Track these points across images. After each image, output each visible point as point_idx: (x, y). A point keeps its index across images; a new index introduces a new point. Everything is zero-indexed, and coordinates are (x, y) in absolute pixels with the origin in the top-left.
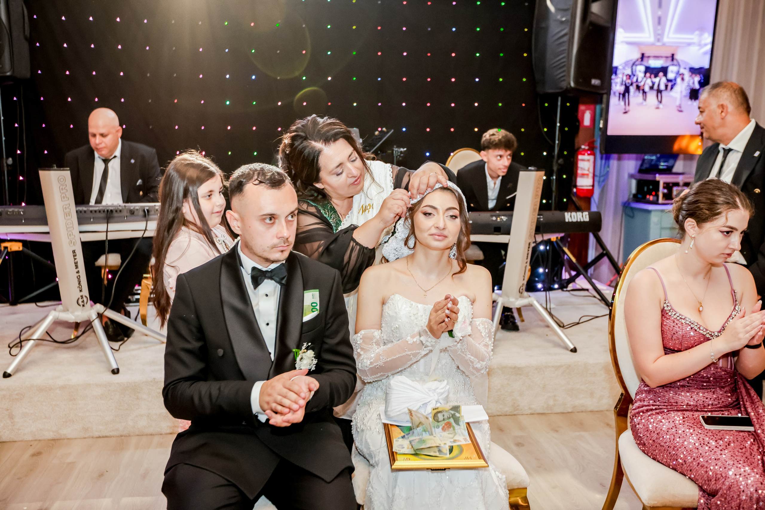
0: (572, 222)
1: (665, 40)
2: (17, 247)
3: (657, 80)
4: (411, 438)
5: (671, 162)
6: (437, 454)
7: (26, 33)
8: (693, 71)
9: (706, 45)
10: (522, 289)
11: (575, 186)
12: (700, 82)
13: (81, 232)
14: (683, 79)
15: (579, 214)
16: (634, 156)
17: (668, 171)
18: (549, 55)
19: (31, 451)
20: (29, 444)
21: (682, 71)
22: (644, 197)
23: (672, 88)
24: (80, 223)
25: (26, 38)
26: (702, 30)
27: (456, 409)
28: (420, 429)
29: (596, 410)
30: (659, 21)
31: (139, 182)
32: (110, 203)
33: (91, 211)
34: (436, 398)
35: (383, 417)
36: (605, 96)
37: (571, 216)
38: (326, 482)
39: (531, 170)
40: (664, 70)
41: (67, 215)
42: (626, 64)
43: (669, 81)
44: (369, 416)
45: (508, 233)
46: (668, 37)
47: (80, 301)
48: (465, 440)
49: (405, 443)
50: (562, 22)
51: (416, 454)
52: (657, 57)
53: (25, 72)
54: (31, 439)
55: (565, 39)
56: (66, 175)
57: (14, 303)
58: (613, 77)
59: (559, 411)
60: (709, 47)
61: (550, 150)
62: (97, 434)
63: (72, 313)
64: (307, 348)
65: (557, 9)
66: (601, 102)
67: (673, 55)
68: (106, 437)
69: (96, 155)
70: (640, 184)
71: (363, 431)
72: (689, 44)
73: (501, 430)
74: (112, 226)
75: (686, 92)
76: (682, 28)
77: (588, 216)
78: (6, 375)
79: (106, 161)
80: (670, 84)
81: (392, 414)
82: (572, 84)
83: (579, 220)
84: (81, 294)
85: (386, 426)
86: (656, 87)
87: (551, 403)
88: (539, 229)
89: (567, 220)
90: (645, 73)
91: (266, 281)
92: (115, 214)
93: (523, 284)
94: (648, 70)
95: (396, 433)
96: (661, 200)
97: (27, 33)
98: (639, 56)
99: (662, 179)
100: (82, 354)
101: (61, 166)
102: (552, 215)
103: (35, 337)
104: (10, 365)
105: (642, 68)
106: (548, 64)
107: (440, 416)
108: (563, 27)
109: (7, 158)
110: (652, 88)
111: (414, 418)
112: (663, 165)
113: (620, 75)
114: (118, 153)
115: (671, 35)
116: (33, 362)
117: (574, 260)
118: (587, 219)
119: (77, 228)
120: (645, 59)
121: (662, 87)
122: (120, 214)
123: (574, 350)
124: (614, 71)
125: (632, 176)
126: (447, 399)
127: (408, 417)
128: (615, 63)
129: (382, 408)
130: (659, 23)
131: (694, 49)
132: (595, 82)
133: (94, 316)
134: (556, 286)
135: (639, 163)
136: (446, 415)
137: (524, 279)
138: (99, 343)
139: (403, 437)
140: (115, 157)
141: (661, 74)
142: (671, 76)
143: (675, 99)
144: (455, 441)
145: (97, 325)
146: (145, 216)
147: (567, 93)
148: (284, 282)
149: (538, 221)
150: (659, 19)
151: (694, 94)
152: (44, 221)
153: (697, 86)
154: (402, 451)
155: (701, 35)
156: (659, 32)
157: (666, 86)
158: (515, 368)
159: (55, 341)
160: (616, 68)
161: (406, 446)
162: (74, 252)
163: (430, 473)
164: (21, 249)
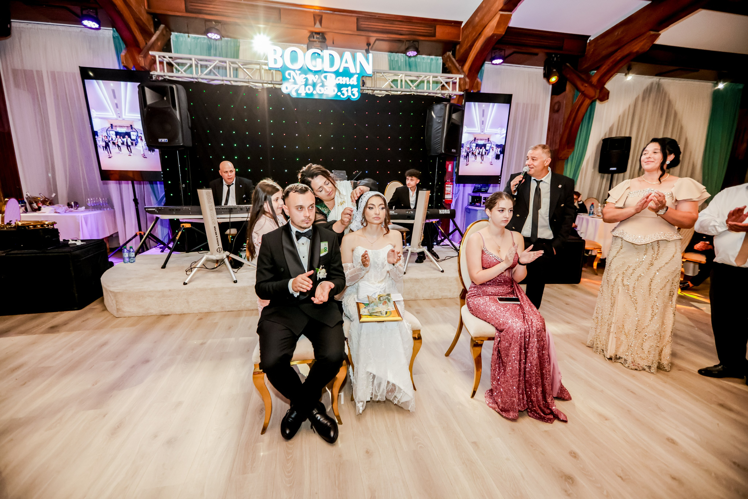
0: (442, 214)
1: (485, 131)
2: (188, 226)
3: (481, 150)
4: (369, 308)
5: (487, 188)
6: (380, 315)
8: (498, 146)
9: (503, 134)
10: (420, 245)
11: (444, 199)
12: (500, 151)
13: (218, 218)
14: (493, 150)
15: (446, 210)
16: (470, 185)
17: (486, 192)
18: (432, 139)
19: (197, 318)
20: (196, 315)
21: (493, 146)
22: (475, 204)
23: (488, 154)
24: (217, 214)
25: (189, 128)
26: (502, 127)
27: (389, 295)
28: (372, 304)
30: (483, 123)
31: (244, 196)
32: (231, 205)
33: (222, 209)
34: (380, 290)
35: (356, 299)
36: (458, 157)
37: (442, 211)
38: (331, 327)
39: (424, 190)
40: (485, 146)
41: (211, 210)
42: (468, 142)
43: (487, 150)
44: (350, 299)
45: (414, 219)
46: (486, 131)
47: (218, 250)
48: (393, 309)
49: (366, 310)
50: (439, 123)
51: (370, 315)
52: (481, 139)
53: (189, 144)
54: (197, 312)
55: (440, 130)
56: (210, 191)
57: (188, 251)
58: (462, 148)
59: (436, 298)
60: (505, 135)
61: (433, 182)
62: (228, 310)
63: (215, 255)
64: (322, 268)
65: (436, 116)
66: (456, 160)
67: (489, 139)
68: (232, 311)
69: (224, 183)
70: (473, 198)
71: (347, 306)
72: (496, 134)
73: (410, 307)
74: (232, 216)
75: (494, 156)
76: (493, 126)
77: (449, 211)
78: (185, 284)
79: (229, 186)
80: (487, 152)
81: (360, 298)
82: (443, 152)
83: (445, 213)
84: (219, 246)
85: (357, 303)
86: (481, 153)
87: (432, 295)
88: (428, 217)
89: (440, 213)
90: (476, 147)
91: (302, 237)
92: (233, 210)
93: (420, 242)
94: (477, 145)
95: (362, 307)
96: (482, 206)
97: (190, 125)
98: (474, 139)
99: (483, 195)
100: (220, 274)
101: (207, 187)
102: (434, 211)
103: (198, 266)
104: (186, 279)
105: (475, 145)
106: (432, 142)
107: (381, 298)
108: (438, 125)
109: (182, 184)
110: (479, 154)
111: (370, 299)
112: (483, 189)
113: (465, 148)
114: (234, 182)
115: (488, 129)
116: (197, 278)
117: (443, 231)
118: (449, 213)
119: (216, 216)
120: (476, 140)
121: (484, 153)
122: (236, 210)
123: (443, 271)
124: (462, 146)
125: (469, 194)
126: (384, 291)
127: (367, 299)
128: (462, 143)
129: (356, 296)
130: (483, 124)
131: (498, 136)
132: (453, 151)
133: (225, 257)
134: (435, 244)
135: (473, 188)
136: (384, 298)
138: (228, 269)
139: (365, 308)
140: (233, 184)
141: (483, 147)
142: (487, 148)
143: (490, 158)
144: (388, 309)
145: (226, 261)
146: (247, 211)
147: (440, 155)
148: (311, 238)
149: (427, 213)
150: (483, 122)
151: (498, 157)
152: (200, 213)
153: (499, 153)
154: (365, 314)
155: (501, 129)
156: (483, 128)
157: (485, 153)
158: (416, 279)
159: (207, 268)
160: (463, 144)
161: (366, 312)
162: (215, 227)
163: (377, 323)
164: (190, 226)
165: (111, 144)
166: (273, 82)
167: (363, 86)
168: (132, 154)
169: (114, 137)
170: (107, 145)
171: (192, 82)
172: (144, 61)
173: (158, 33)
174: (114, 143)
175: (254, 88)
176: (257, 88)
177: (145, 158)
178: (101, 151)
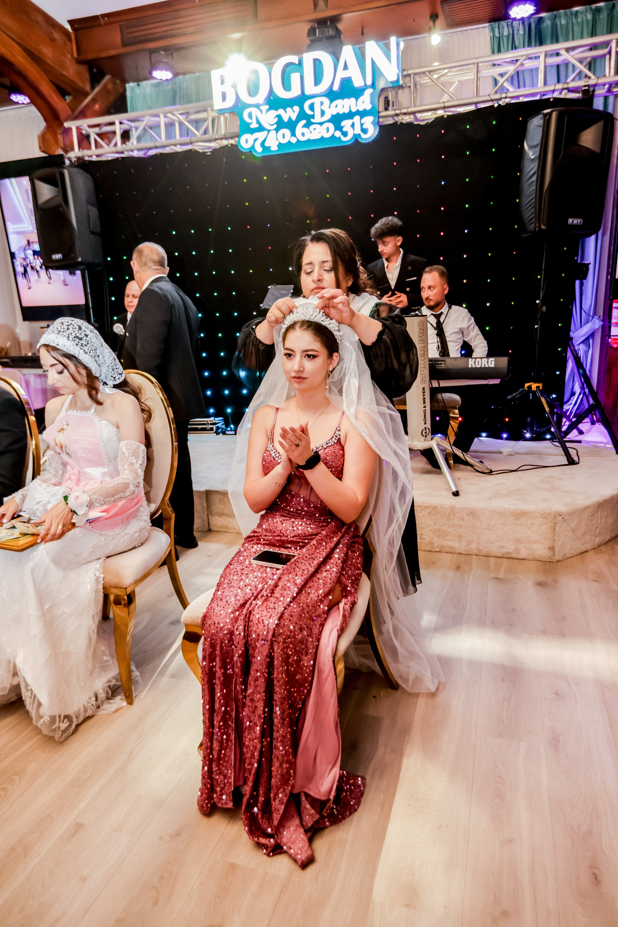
0: (476, 368)
7: (91, 228)
10: (426, 433)
29: (465, 553)
37: (475, 362)
65: (528, 148)
77: (493, 362)
82: (544, 227)
83: (483, 366)
89: (470, 366)
93: (425, 428)
108: (532, 166)
118: (492, 365)
123: (456, 494)
137: (425, 423)
165: (29, 269)
166: (227, 136)
167: (386, 109)
168: (51, 281)
169: (31, 257)
170: (26, 271)
171: (117, 159)
172: (64, 139)
173: (97, 89)
174: (32, 268)
175: (201, 151)
176: (205, 151)
177: (66, 287)
178: (20, 279)
